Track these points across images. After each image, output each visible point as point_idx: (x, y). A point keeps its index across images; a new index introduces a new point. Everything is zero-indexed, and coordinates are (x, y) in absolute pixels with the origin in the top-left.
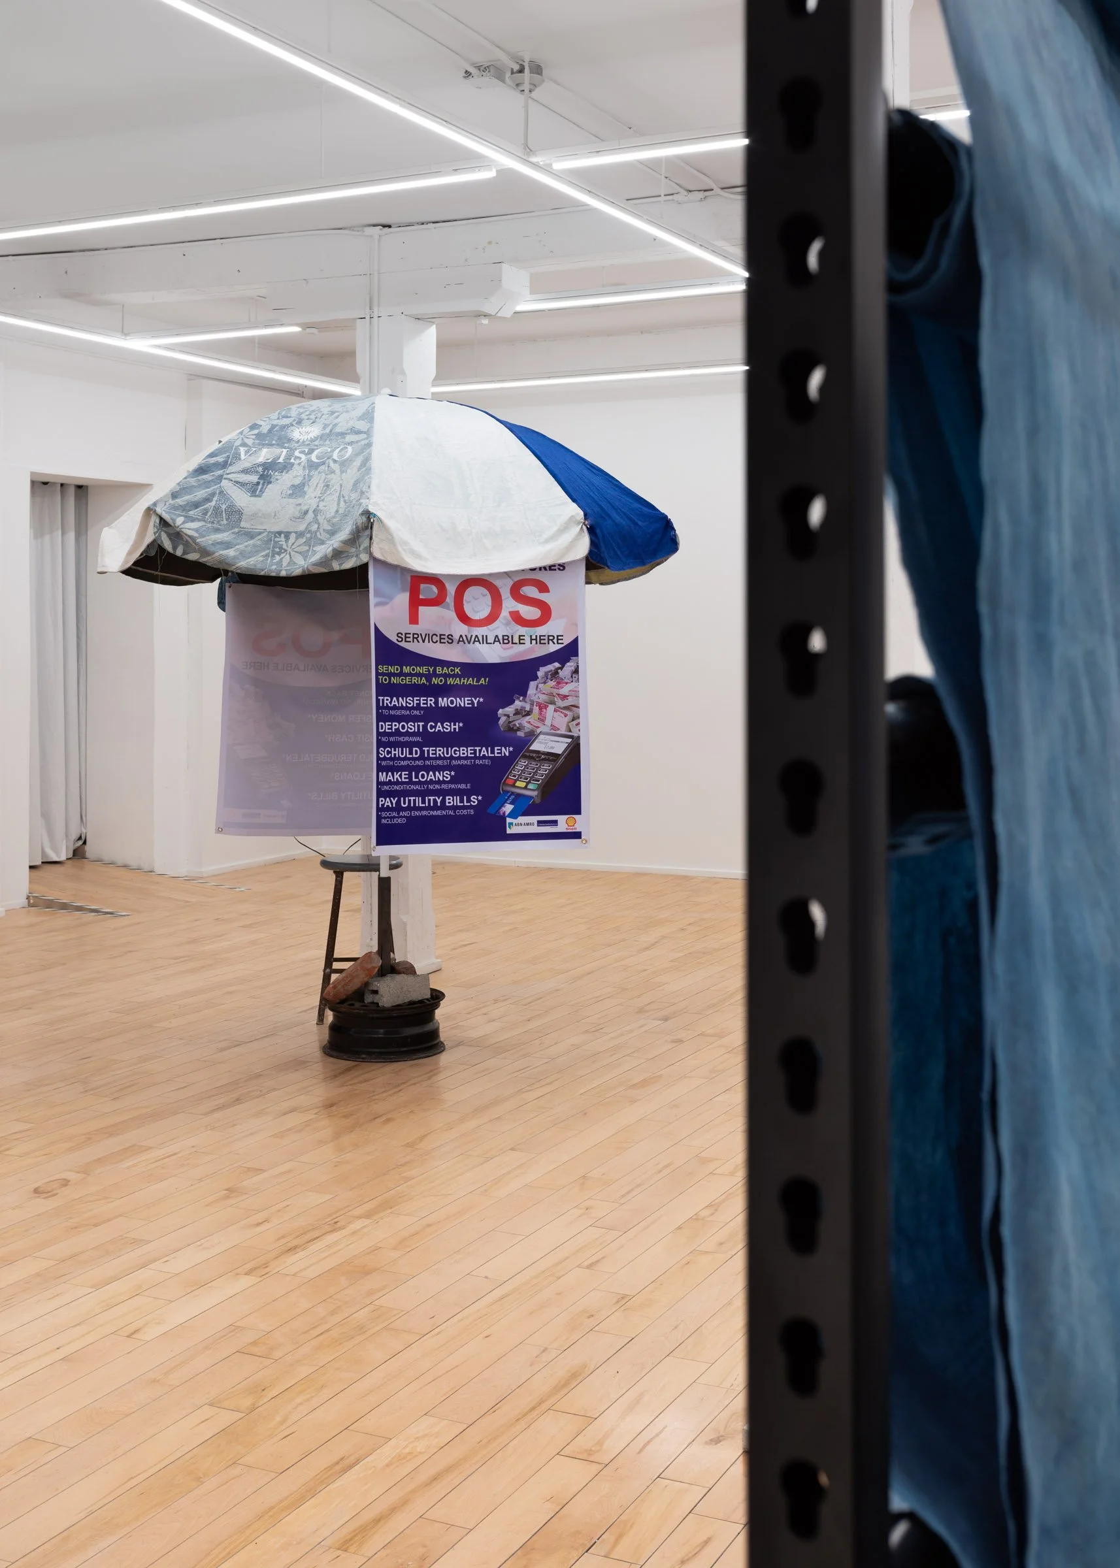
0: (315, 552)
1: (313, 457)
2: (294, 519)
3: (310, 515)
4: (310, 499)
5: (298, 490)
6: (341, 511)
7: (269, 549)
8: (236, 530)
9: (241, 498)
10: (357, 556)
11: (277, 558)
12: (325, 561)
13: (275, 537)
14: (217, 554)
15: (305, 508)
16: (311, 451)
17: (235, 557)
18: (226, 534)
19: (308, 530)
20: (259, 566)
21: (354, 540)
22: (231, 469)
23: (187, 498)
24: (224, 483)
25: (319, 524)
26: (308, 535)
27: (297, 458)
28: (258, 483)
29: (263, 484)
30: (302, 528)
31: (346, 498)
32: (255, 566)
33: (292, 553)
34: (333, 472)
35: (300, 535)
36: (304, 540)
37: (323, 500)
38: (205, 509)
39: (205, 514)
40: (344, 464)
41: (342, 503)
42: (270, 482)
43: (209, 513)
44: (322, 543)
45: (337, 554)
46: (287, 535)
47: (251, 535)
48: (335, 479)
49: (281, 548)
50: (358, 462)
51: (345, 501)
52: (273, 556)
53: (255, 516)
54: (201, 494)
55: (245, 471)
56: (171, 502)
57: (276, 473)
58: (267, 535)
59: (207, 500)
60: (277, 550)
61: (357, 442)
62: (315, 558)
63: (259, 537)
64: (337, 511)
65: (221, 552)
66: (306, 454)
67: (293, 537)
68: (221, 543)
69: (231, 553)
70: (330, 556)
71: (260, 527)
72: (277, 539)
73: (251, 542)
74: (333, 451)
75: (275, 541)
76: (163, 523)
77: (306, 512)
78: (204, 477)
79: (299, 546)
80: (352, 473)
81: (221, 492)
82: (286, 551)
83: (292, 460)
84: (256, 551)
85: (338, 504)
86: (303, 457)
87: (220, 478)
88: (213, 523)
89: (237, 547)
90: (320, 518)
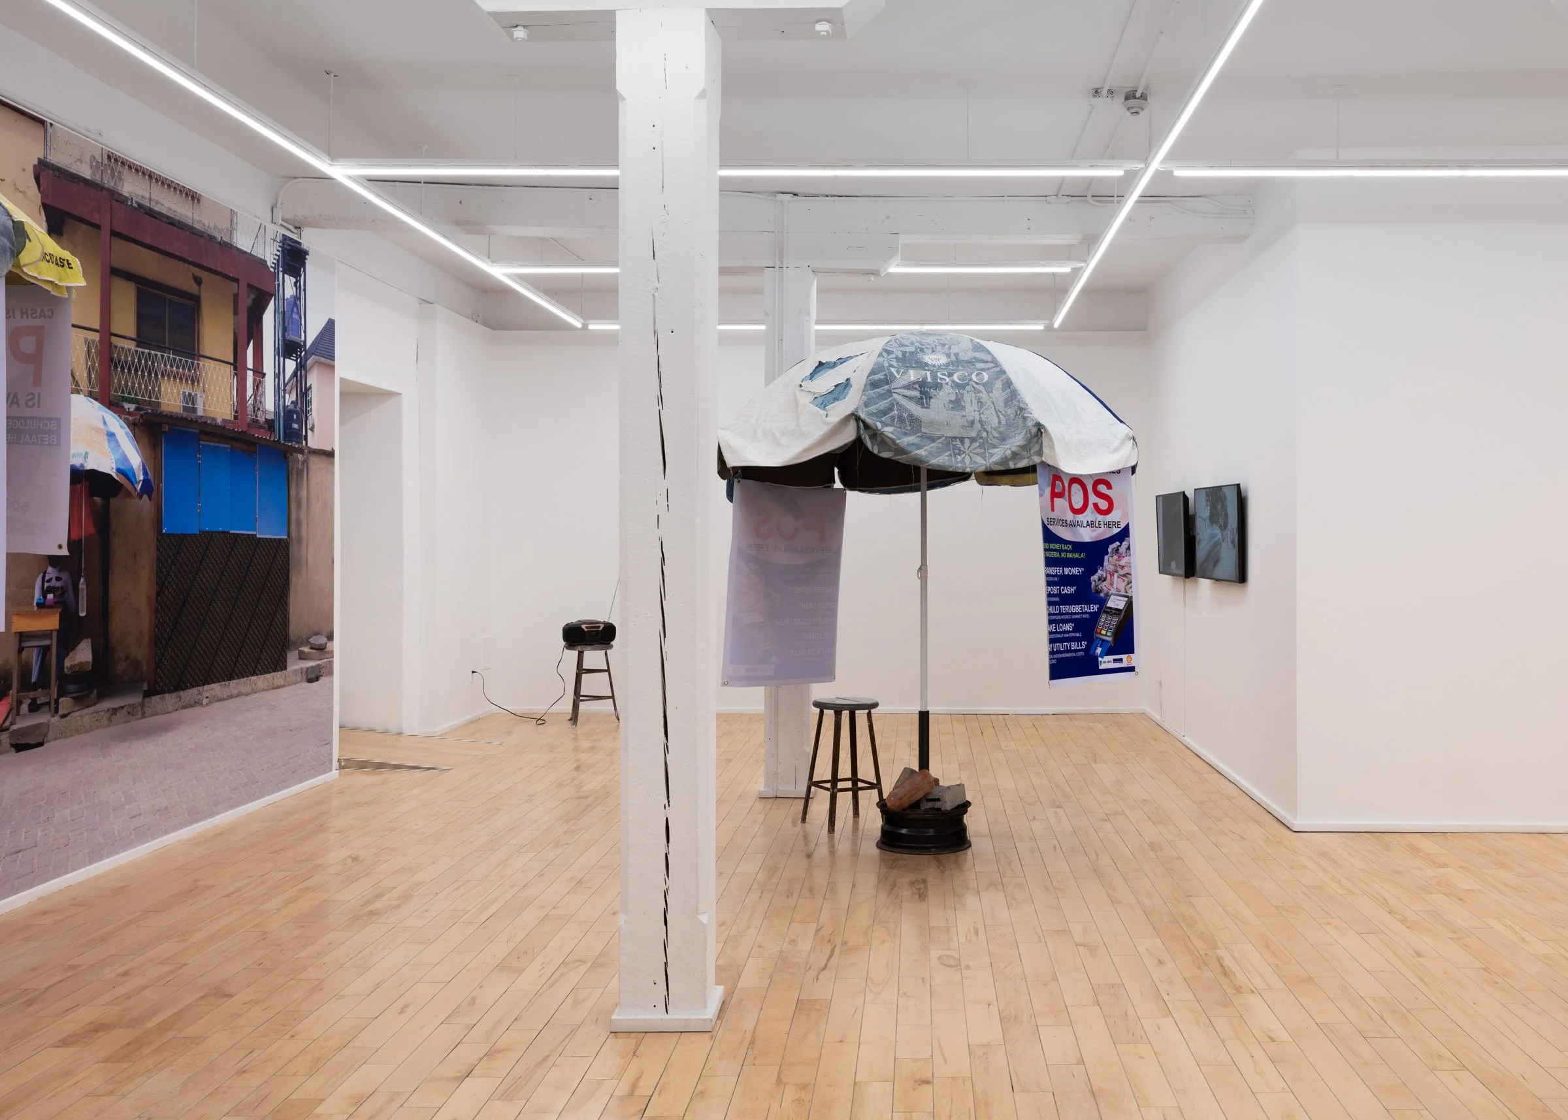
0: (992, 455)
1: (955, 377)
2: (964, 427)
3: (977, 425)
4: (971, 410)
5: (957, 404)
6: (1004, 422)
7: (950, 450)
8: (919, 434)
9: (915, 410)
10: (1028, 458)
11: (960, 458)
12: (1005, 460)
13: (953, 441)
14: (913, 453)
15: (971, 418)
16: (950, 375)
17: (927, 456)
18: (914, 437)
19: (979, 436)
20: (947, 464)
21: (1026, 447)
22: (893, 385)
23: (875, 406)
24: (895, 396)
25: (987, 432)
26: (981, 441)
27: (941, 379)
28: (922, 398)
29: (926, 398)
30: (973, 434)
31: (1003, 413)
32: (944, 463)
33: (971, 454)
34: (980, 392)
35: (973, 440)
36: (978, 444)
37: (983, 413)
38: (892, 417)
39: (894, 420)
40: (988, 386)
41: (1002, 417)
42: (931, 398)
43: (896, 420)
44: (995, 447)
45: (1015, 455)
46: (962, 440)
47: (933, 439)
48: (984, 396)
49: (960, 450)
50: (998, 385)
51: (1003, 415)
52: (955, 456)
53: (931, 424)
54: (883, 404)
55: (904, 387)
56: (865, 410)
57: (932, 390)
58: (946, 439)
59: (891, 409)
60: (957, 451)
61: (988, 369)
62: (994, 459)
63: (939, 441)
64: (1000, 423)
65: (916, 452)
66: (948, 376)
67: (967, 442)
68: (913, 444)
69: (922, 452)
70: (1009, 457)
71: (938, 433)
72: (954, 443)
73: (934, 444)
74: (970, 375)
75: (953, 443)
76: (867, 426)
77: (973, 423)
78: (877, 390)
79: (975, 448)
80: (998, 394)
81: (897, 403)
82: (964, 452)
83: (939, 381)
84: (940, 452)
85: (998, 417)
86: (948, 380)
87: (889, 392)
88: (900, 428)
89: (925, 448)
90: (988, 428)
